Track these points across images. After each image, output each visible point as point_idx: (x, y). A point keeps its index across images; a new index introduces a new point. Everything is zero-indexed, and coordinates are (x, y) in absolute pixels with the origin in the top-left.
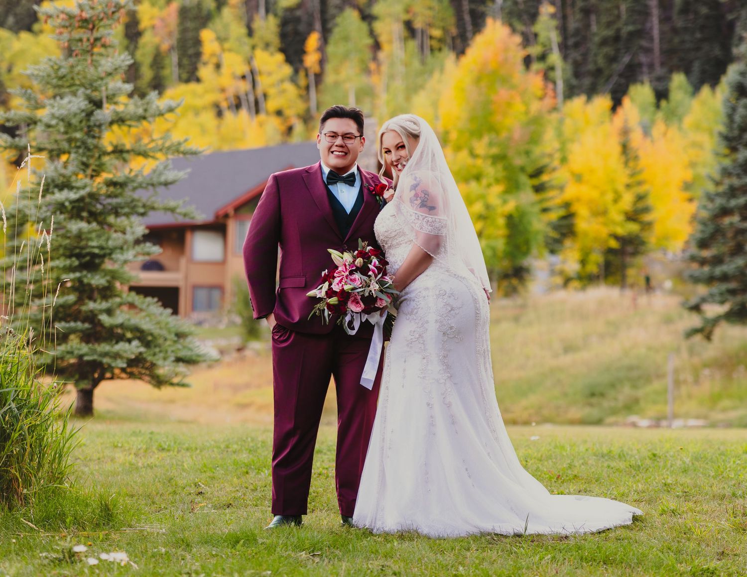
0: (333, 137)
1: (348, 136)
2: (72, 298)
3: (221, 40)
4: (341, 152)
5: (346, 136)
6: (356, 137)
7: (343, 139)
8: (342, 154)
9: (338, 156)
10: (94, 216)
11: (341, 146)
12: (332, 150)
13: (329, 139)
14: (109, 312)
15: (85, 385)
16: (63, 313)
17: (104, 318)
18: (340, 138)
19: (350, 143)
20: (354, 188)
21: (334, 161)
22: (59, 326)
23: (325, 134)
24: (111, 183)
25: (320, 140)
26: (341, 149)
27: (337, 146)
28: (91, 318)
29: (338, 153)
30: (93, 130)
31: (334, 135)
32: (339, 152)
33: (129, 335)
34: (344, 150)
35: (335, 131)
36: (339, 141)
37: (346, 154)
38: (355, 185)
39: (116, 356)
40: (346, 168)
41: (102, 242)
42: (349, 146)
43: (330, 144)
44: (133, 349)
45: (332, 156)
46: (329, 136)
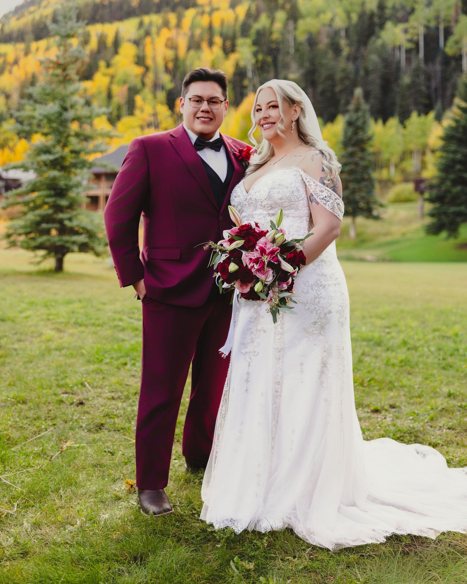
0: (197, 101)
1: (214, 100)
2: (50, 211)
3: (144, 99)
4: (207, 118)
5: (212, 101)
6: (222, 102)
7: (208, 104)
8: (208, 119)
9: (204, 122)
10: (63, 168)
11: (207, 112)
12: (198, 115)
13: (193, 104)
14: (70, 219)
15: (59, 256)
16: (46, 219)
17: (67, 223)
18: (205, 103)
19: (215, 108)
20: (219, 152)
21: (199, 126)
22: (44, 226)
23: (190, 99)
24: (72, 152)
25: (183, 104)
26: (206, 115)
27: (202, 111)
28: (61, 222)
29: (203, 119)
30: (64, 123)
31: (199, 100)
32: (205, 118)
33: (81, 231)
34: (210, 116)
35: (199, 94)
36: (205, 106)
37: (211, 119)
38: (220, 151)
39: (74, 243)
40: (211, 135)
41: (67, 182)
42: (215, 111)
43: (196, 110)
44: (82, 239)
45: (197, 121)
46: (194, 101)
